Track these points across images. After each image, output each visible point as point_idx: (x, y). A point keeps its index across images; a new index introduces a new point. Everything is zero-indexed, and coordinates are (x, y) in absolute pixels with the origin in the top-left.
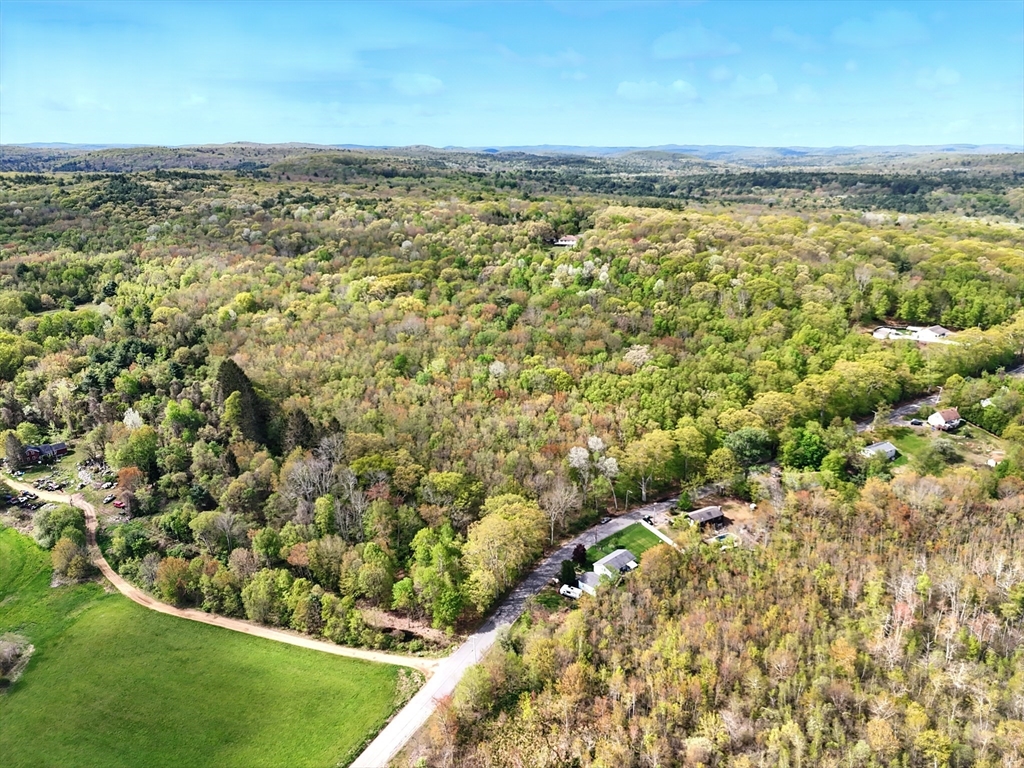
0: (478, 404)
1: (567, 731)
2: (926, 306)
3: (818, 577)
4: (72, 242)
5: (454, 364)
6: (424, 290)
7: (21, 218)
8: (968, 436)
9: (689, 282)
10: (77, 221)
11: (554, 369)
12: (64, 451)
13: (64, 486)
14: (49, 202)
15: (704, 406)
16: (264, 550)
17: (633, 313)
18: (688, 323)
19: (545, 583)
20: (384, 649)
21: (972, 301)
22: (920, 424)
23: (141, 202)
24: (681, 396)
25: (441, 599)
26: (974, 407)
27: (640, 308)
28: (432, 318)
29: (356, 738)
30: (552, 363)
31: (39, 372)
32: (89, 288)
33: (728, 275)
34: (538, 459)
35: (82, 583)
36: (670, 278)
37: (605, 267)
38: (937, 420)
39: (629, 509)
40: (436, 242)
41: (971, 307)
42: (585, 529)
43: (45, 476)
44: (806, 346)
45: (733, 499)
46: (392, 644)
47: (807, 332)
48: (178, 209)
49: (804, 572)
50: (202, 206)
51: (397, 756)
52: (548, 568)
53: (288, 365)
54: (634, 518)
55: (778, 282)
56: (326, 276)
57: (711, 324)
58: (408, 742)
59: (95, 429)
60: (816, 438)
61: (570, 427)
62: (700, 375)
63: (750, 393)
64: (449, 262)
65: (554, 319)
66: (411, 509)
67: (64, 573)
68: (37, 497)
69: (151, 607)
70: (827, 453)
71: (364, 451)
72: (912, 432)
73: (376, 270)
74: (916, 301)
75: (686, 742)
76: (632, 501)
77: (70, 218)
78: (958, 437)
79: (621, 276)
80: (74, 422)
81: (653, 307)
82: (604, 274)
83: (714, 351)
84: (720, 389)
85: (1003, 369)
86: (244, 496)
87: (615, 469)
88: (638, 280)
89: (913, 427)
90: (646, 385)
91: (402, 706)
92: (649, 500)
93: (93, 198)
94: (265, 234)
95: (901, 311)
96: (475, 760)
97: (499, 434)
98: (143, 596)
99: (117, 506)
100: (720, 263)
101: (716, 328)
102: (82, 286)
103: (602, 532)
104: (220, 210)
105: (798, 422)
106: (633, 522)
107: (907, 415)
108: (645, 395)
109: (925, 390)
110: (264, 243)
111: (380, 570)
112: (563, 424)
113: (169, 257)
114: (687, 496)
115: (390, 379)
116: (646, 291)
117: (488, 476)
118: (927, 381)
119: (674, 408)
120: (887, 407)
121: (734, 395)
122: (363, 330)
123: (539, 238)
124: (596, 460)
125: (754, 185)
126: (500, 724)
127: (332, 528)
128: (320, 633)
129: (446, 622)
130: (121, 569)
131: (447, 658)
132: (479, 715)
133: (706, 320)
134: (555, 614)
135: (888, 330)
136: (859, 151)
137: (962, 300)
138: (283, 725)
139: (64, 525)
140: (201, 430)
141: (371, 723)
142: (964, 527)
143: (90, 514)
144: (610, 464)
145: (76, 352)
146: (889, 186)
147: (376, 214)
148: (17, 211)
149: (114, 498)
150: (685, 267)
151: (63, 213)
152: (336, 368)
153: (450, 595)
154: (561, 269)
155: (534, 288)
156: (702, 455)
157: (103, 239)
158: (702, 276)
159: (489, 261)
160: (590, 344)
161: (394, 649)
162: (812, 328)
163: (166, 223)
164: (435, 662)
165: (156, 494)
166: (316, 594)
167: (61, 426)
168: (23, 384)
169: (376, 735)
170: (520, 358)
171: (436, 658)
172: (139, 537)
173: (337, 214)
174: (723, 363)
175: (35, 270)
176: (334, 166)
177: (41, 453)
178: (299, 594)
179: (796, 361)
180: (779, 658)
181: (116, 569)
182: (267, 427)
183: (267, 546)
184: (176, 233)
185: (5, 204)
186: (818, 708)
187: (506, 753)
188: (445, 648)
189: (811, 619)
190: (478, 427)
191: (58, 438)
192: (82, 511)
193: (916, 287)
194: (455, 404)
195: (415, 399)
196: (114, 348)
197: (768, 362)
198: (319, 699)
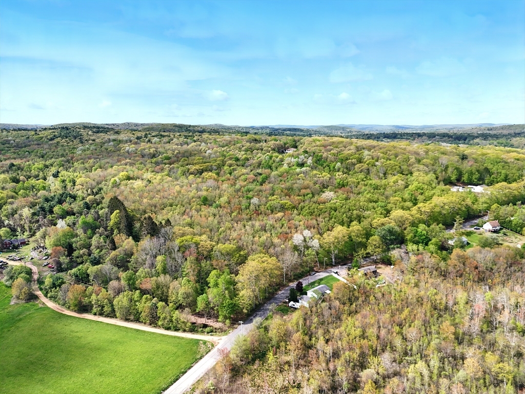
0: (244, 216)
1: (294, 370)
2: (477, 176)
3: (430, 295)
4: (38, 154)
5: (232, 200)
6: (217, 171)
7: (13, 145)
8: (505, 234)
9: (354, 164)
10: (42, 146)
11: (285, 201)
12: (24, 243)
13: (23, 259)
14: (29, 138)
15: (364, 218)
16: (127, 282)
17: (325, 178)
18: (354, 183)
19: (281, 302)
20: (191, 332)
21: (501, 173)
22: (479, 229)
23: (75, 138)
24: (352, 213)
25: (223, 304)
26: (507, 220)
27: (329, 175)
28: (221, 182)
29: (174, 373)
30: (283, 199)
31: (15, 206)
32: (45, 174)
33: (374, 161)
34: (276, 241)
35: (27, 302)
36: (344, 162)
37: (310, 158)
38: (488, 226)
39: (326, 268)
40: (224, 151)
41: (500, 176)
42: (302, 278)
43: (13, 254)
44: (416, 191)
45: (382, 264)
46: (196, 329)
47: (416, 185)
48: (94, 140)
49: (422, 293)
50: (106, 139)
51: (197, 382)
52: (282, 295)
53: (145, 200)
54: (328, 273)
55: (400, 163)
56: (167, 165)
57: (366, 183)
58: (204, 376)
59: (41, 230)
60: (425, 232)
61: (293, 226)
62: (361, 203)
63: (388, 212)
64: (231, 159)
65: (285, 181)
66: (208, 262)
67: (18, 298)
68: (7, 264)
69: (63, 313)
70: (430, 240)
71: (183, 235)
72: (475, 233)
73: (193, 162)
74: (471, 173)
75: (361, 374)
76: (327, 265)
77: (38, 145)
78: (500, 235)
79: (318, 162)
80: (30, 229)
81: (335, 175)
82: (310, 161)
83: (368, 193)
84: (372, 210)
85: (520, 202)
86: (118, 259)
87: (317, 245)
88: (327, 163)
89: (475, 230)
90: (333, 208)
91: (201, 358)
92: (337, 264)
93: (51, 136)
94: (137, 150)
95: (464, 179)
96: (241, 384)
97: (256, 229)
98: (60, 308)
99: (50, 267)
100: (369, 155)
101: (369, 184)
102: (41, 173)
103: (311, 279)
104: (114, 140)
105: (414, 224)
106: (328, 274)
107: (472, 225)
108: (333, 212)
109: (480, 214)
110: (136, 153)
111: (190, 290)
112: (290, 225)
113: (87, 160)
114: (357, 261)
115: (198, 206)
116: (332, 168)
117: (249, 248)
118: (481, 208)
119: (348, 218)
120: (461, 219)
121: (379, 213)
122: (185, 187)
123: (276, 149)
124: (307, 241)
125: (384, 138)
126: (255, 367)
127: (165, 271)
128: (156, 324)
129: (225, 318)
130: (49, 295)
131: (226, 336)
132: (244, 363)
133: (363, 180)
134: (286, 316)
135: (458, 187)
136: (436, 127)
137: (496, 172)
138: (133, 367)
139: (20, 273)
140: (97, 230)
141: (183, 366)
142: (508, 273)
143: (35, 271)
144: (315, 243)
145: (35, 198)
146: (452, 138)
147: (194, 140)
148: (12, 142)
149: (49, 264)
150: (351, 157)
151: (35, 142)
152: (170, 202)
153: (229, 302)
154: (287, 160)
155: (274, 169)
156: (364, 240)
157: (54, 153)
158: (360, 161)
159: (251, 158)
160: (303, 191)
161: (197, 332)
162: (419, 183)
163: (87, 146)
164: (219, 338)
165: (71, 261)
166: (154, 302)
167: (23, 231)
168: (6, 212)
169: (186, 372)
170: (267, 197)
171: (220, 336)
172: (60, 279)
173: (174, 141)
174: (373, 198)
175: (18, 166)
176: (174, 128)
177: (12, 243)
178: (145, 303)
179: (411, 198)
180: (412, 332)
181: (46, 296)
182: (133, 229)
183: (129, 280)
184: (92, 151)
185: (6, 138)
186: (435, 356)
187: (259, 381)
188: (225, 331)
189: (428, 314)
190: (245, 227)
191: (21, 237)
192: (31, 269)
193: (471, 166)
194: (232, 217)
195: (211, 214)
196: (55, 196)
197: (397, 198)
198: (154, 355)
